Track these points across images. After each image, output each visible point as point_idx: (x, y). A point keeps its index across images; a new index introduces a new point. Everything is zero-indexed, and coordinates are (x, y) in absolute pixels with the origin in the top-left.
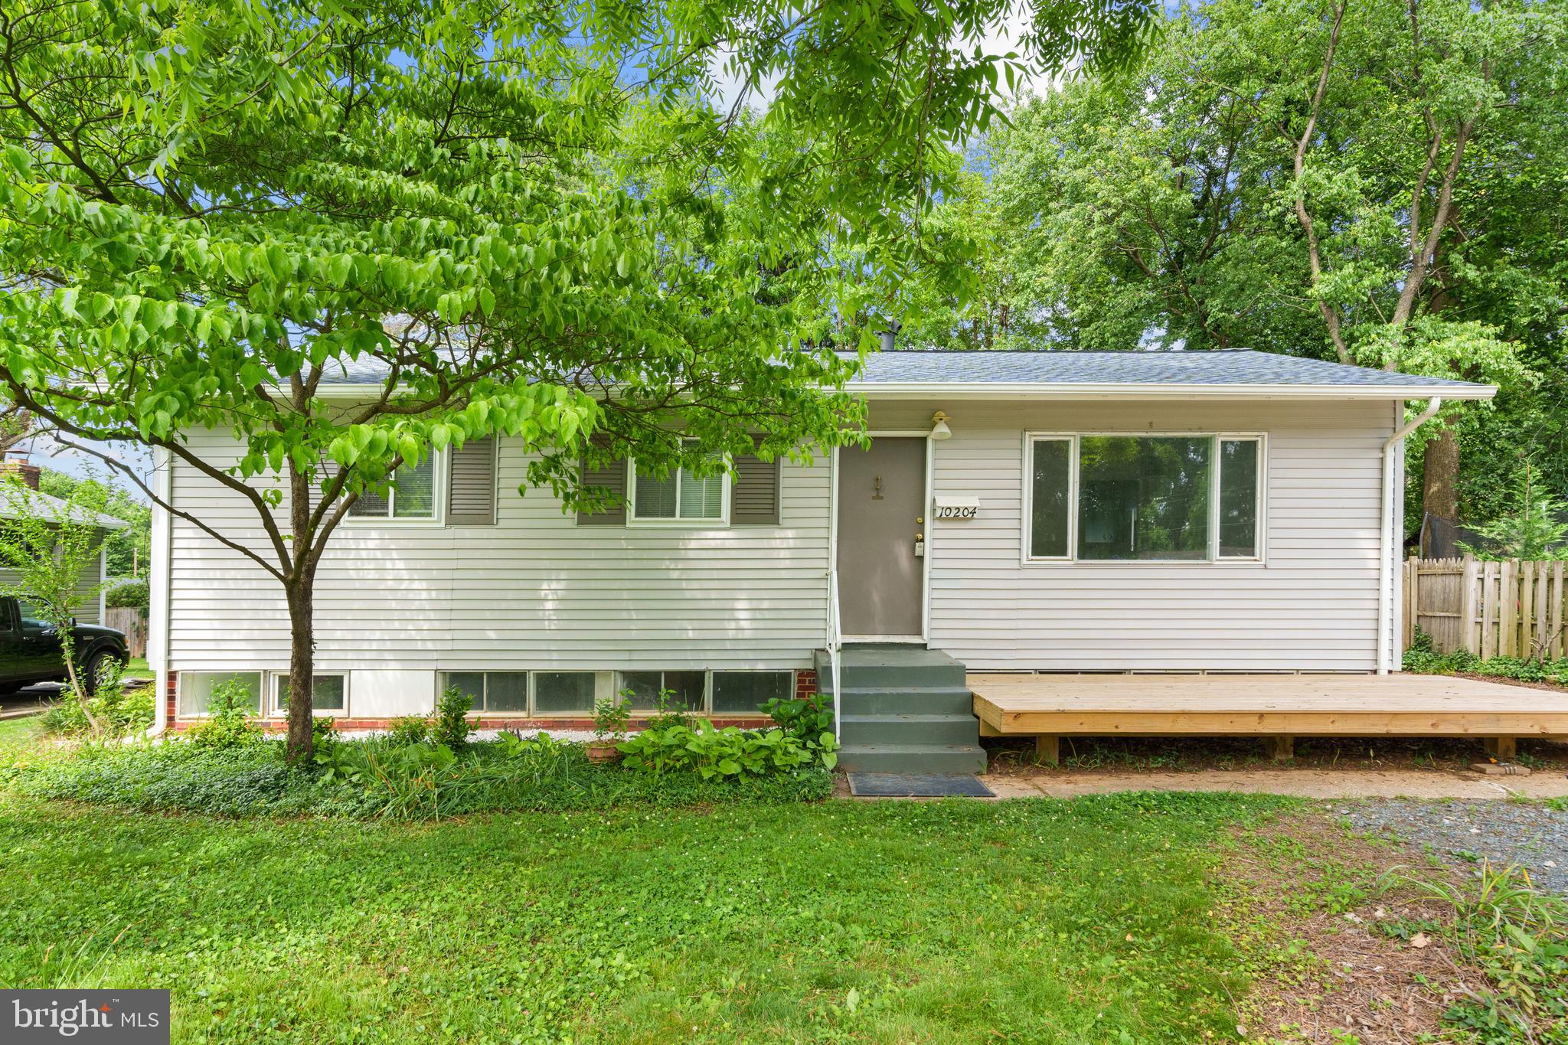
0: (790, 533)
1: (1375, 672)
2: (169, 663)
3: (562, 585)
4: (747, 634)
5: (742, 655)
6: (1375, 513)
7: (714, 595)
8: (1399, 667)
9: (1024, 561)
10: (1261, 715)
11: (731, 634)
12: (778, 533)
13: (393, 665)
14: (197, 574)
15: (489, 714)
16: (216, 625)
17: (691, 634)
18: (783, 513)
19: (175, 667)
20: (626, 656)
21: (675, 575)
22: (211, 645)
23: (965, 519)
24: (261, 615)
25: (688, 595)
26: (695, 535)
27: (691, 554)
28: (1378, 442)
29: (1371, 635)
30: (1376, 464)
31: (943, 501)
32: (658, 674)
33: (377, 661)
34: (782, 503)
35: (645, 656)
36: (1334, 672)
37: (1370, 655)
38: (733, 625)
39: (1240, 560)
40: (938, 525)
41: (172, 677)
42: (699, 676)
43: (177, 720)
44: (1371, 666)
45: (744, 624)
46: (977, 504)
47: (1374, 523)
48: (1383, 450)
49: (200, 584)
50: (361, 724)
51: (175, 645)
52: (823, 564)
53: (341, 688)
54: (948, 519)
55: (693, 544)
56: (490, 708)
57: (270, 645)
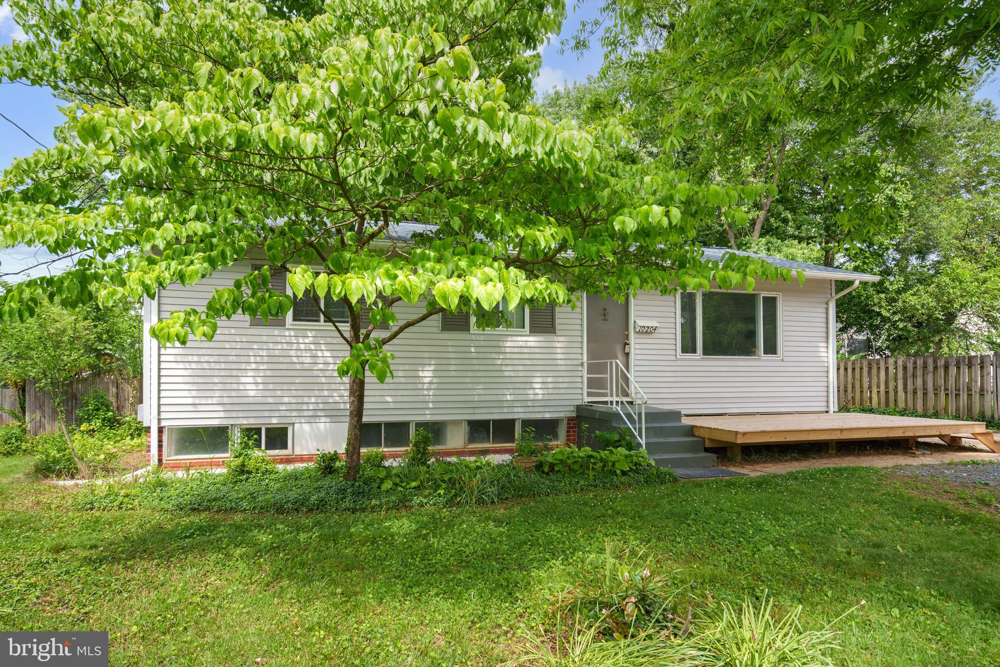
0: (561, 339)
1: (827, 412)
2: (159, 420)
3: (432, 368)
4: (540, 397)
5: (537, 409)
6: (824, 335)
7: (521, 374)
8: (837, 410)
9: (678, 357)
10: (842, 430)
11: (531, 397)
12: (556, 339)
13: (323, 419)
14: (179, 358)
15: (385, 450)
16: (194, 393)
17: (509, 398)
18: (558, 327)
19: (163, 424)
20: (471, 411)
21: (499, 362)
22: (191, 408)
23: (651, 332)
24: (228, 387)
25: (506, 374)
26: (509, 339)
27: (508, 350)
28: (825, 300)
29: (825, 394)
30: (824, 311)
31: (641, 323)
32: (488, 422)
33: (313, 418)
34: (557, 321)
35: (483, 411)
36: (811, 413)
37: (825, 404)
38: (531, 392)
39: (770, 357)
40: (637, 336)
41: (161, 430)
42: (512, 422)
43: (164, 461)
44: (825, 409)
45: (538, 391)
46: (657, 325)
47: (824, 339)
48: (827, 304)
49: (181, 366)
50: (301, 459)
51: (163, 408)
52: (579, 356)
53: (286, 435)
54: (643, 333)
55: (509, 344)
56: (386, 446)
57: (236, 408)
